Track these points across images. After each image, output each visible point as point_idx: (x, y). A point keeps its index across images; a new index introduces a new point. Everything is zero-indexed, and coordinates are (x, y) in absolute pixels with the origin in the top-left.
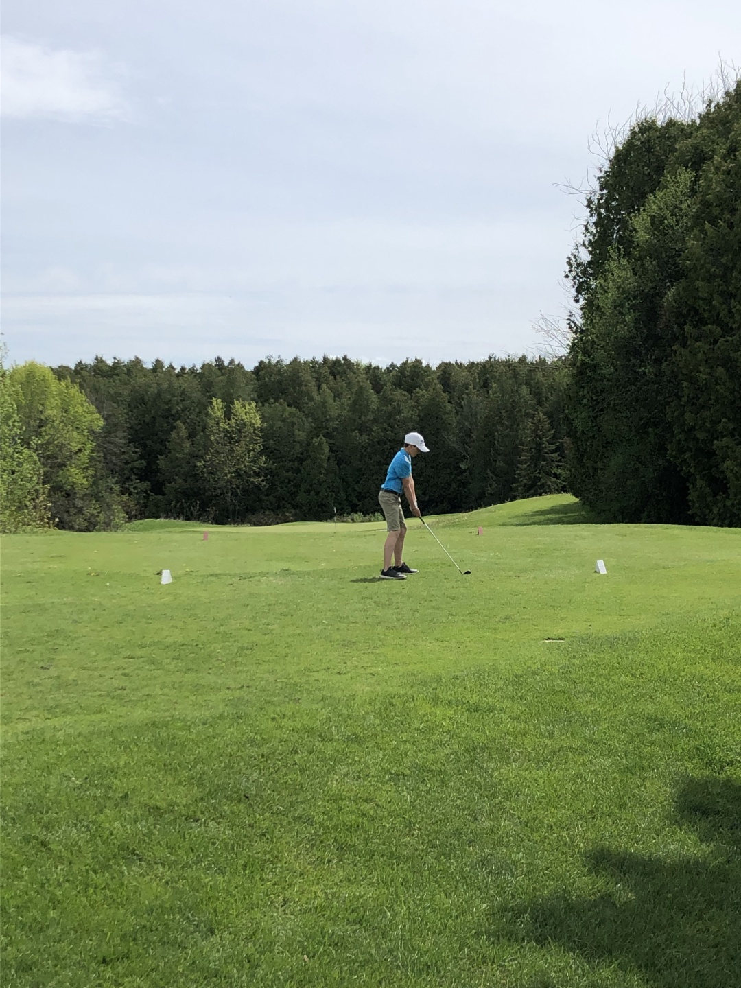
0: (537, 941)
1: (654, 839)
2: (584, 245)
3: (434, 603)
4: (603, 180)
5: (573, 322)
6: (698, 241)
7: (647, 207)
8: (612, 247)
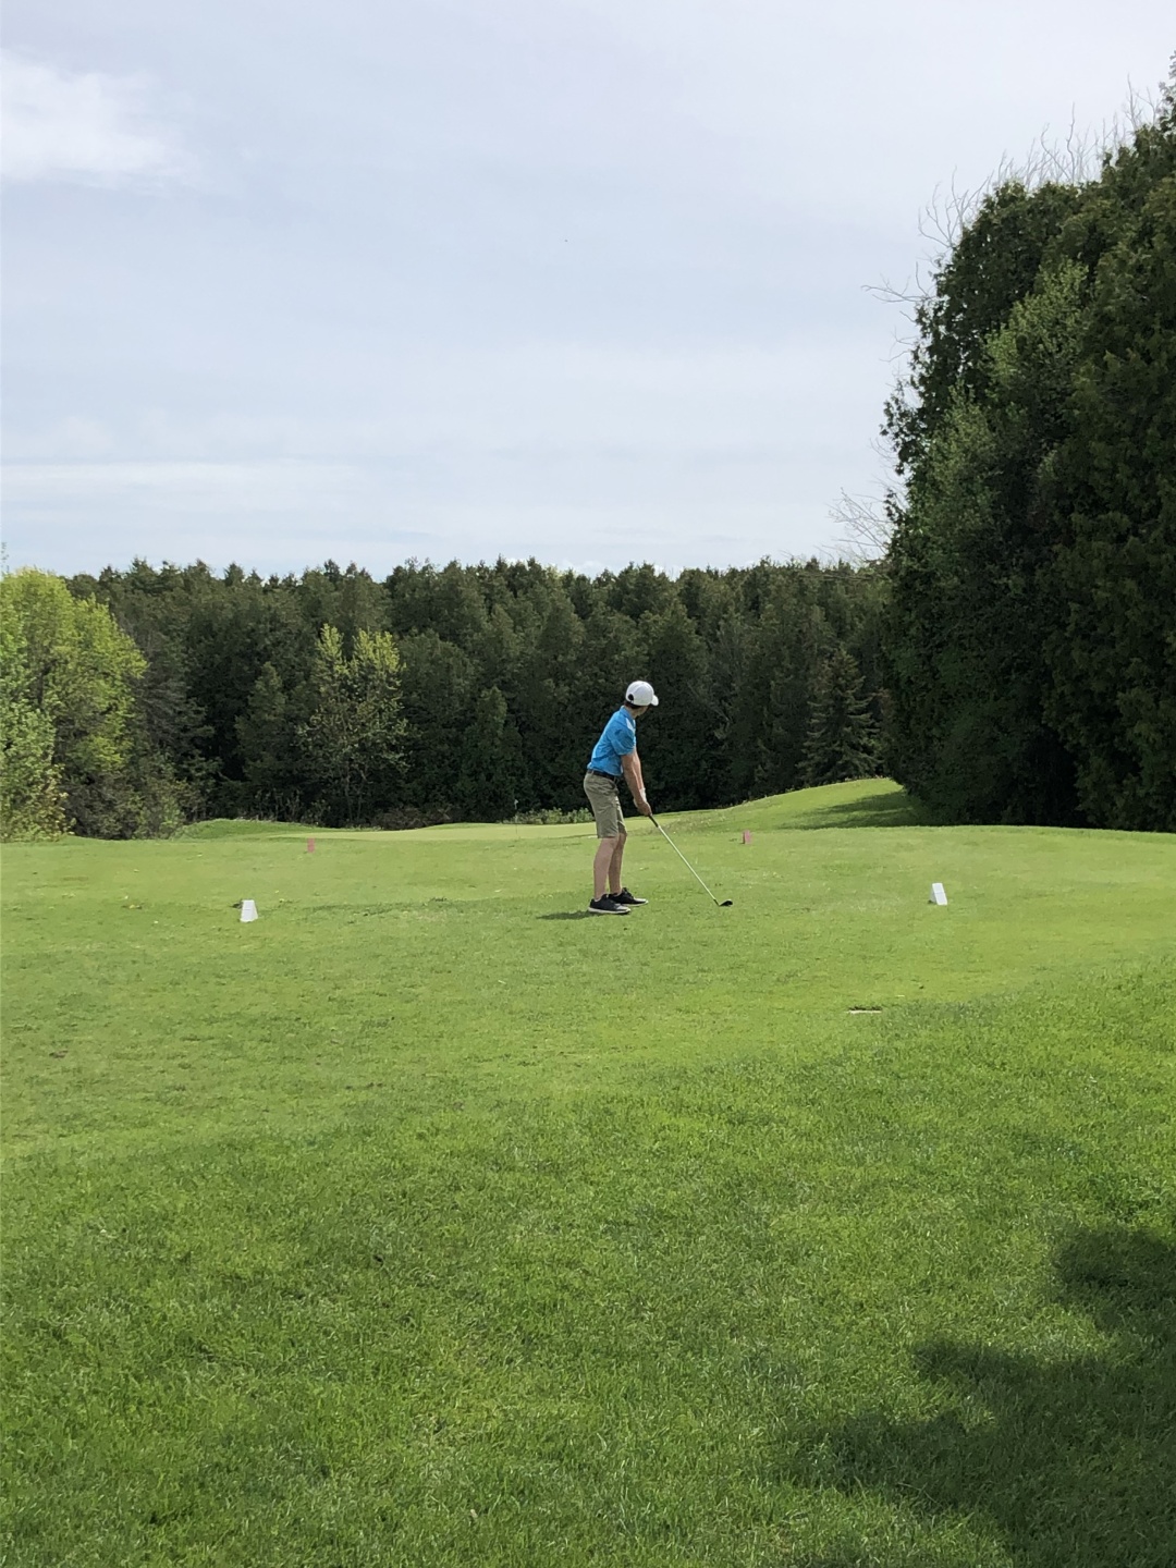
0: (841, 1487)
1: (1024, 1324)
2: (913, 383)
3: (674, 952)
4: (943, 279)
5: (894, 505)
6: (1092, 378)
7: (1012, 322)
8: (955, 386)
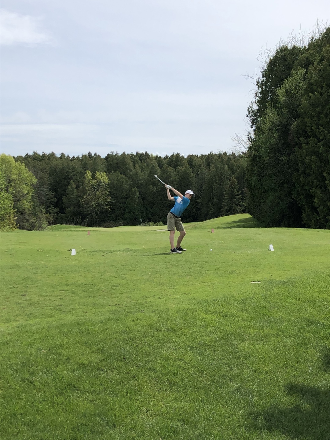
0: (268, 429)
1: (315, 378)
2: (256, 102)
3: (198, 265)
4: (264, 73)
5: (250, 137)
6: (307, 101)
7: (284, 85)
8: (268, 103)
